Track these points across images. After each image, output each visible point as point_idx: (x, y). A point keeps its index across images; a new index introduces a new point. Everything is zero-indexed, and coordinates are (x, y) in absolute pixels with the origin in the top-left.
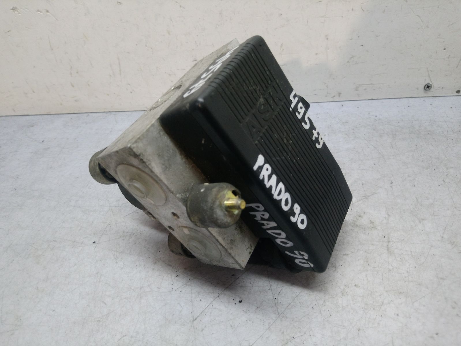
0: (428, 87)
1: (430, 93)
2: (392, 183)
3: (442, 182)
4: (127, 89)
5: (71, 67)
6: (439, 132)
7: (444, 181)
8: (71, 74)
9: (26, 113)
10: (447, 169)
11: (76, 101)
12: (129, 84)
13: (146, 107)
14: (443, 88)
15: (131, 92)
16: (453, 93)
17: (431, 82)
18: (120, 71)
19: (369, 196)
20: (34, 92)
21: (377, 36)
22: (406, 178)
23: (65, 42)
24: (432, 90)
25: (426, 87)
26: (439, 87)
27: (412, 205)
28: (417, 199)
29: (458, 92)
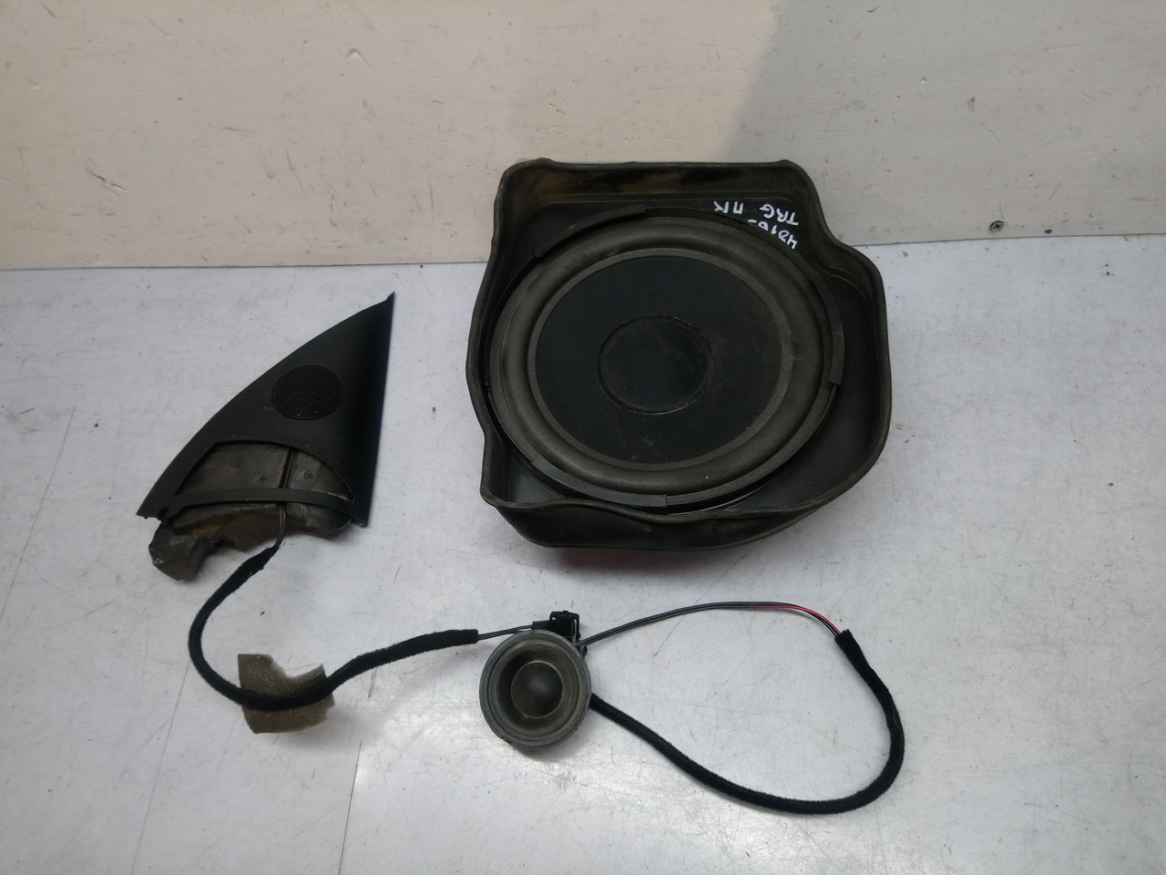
0: (997, 226)
1: (999, 234)
4: (444, 231)
5: (333, 197)
8: (332, 207)
9: (230, 265)
11: (340, 247)
12: (448, 224)
13: (480, 258)
14: (1023, 226)
15: (452, 236)
16: (1039, 233)
17: (1003, 218)
18: (432, 204)
20: (250, 232)
21: (916, 158)
23: (322, 159)
24: (1004, 229)
25: (994, 226)
26: (1017, 226)
29: (1048, 232)
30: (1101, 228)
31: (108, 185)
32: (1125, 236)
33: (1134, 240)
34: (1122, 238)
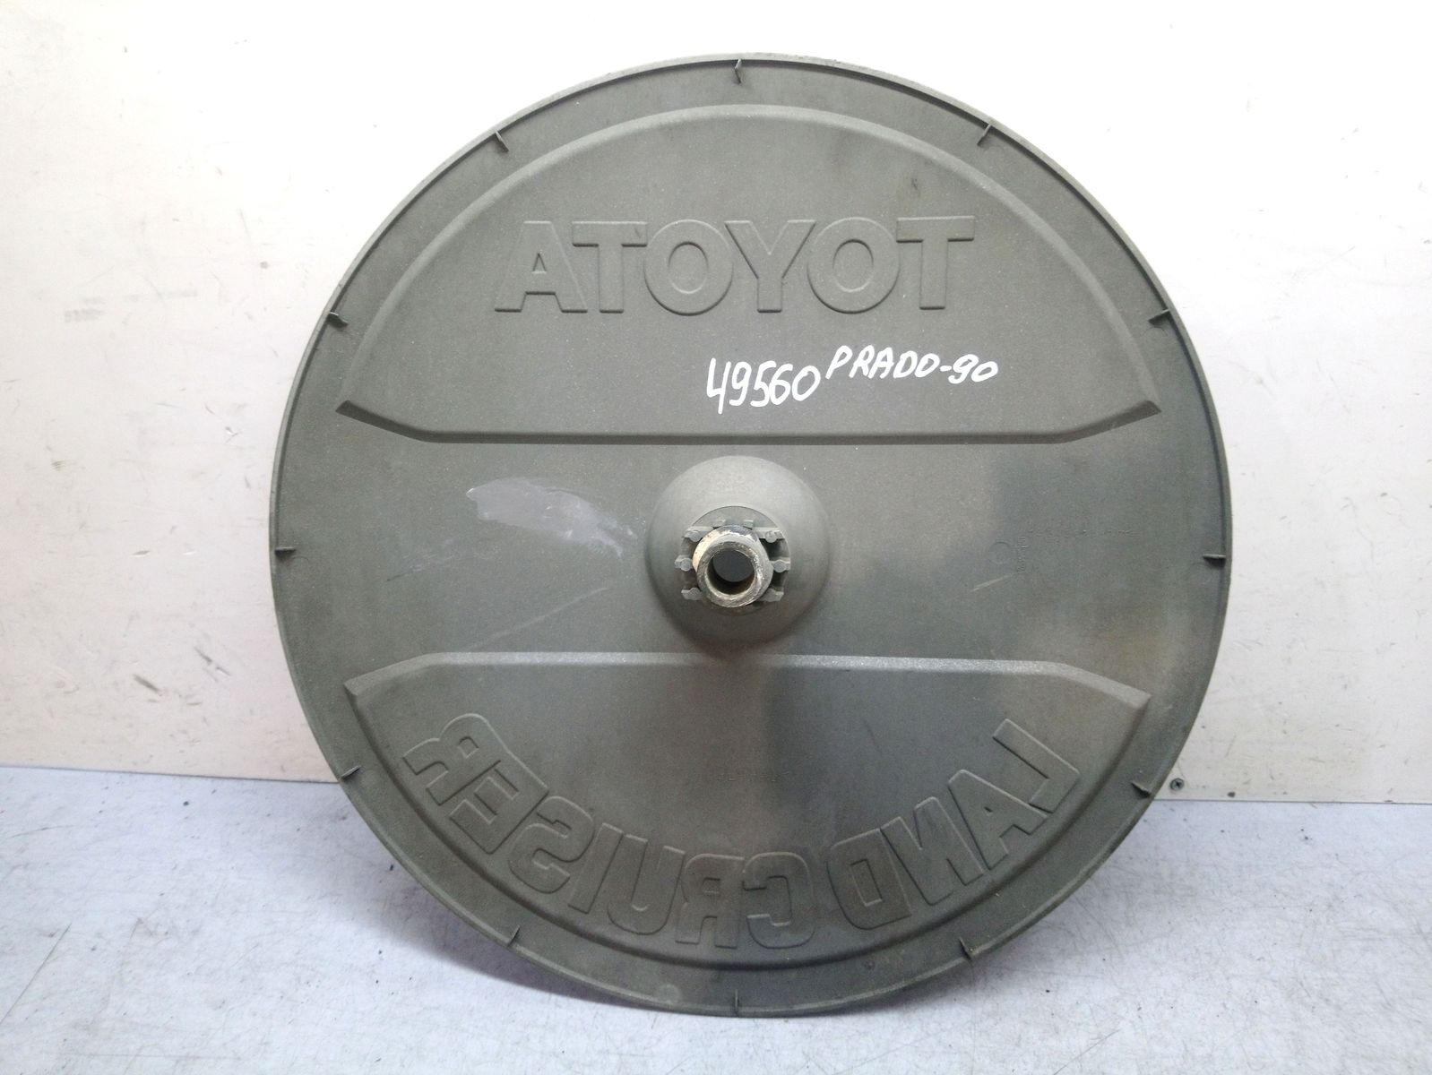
0: (1178, 784)
1: (1180, 793)
2: (1140, 1009)
3: (1222, 1009)
6: (1207, 891)
7: (1224, 1005)
10: (1228, 978)
14: (1204, 787)
16: (1222, 796)
17: (1182, 775)
19: (1106, 1037)
22: (1161, 998)
24: (1185, 789)
25: (1175, 783)
26: (1197, 786)
27: (1178, 1057)
28: (1185, 1046)
29: (1232, 795)
30: (1285, 793)
31: (212, 667)
32: (1311, 803)
33: (1322, 809)
34: (1308, 807)
